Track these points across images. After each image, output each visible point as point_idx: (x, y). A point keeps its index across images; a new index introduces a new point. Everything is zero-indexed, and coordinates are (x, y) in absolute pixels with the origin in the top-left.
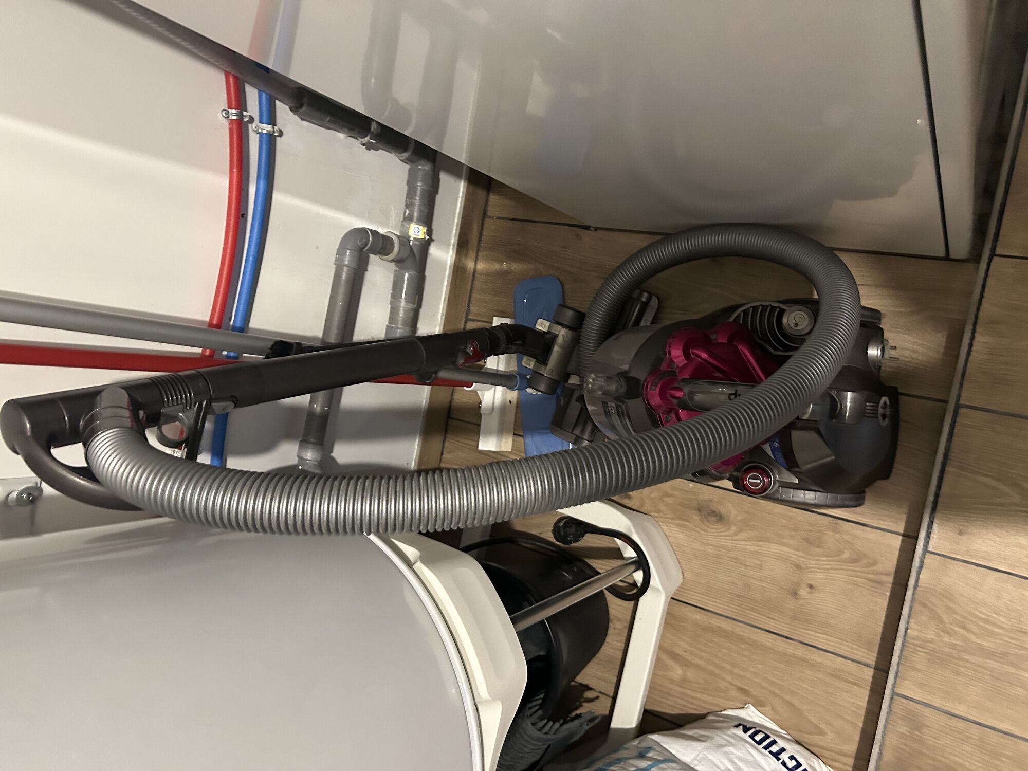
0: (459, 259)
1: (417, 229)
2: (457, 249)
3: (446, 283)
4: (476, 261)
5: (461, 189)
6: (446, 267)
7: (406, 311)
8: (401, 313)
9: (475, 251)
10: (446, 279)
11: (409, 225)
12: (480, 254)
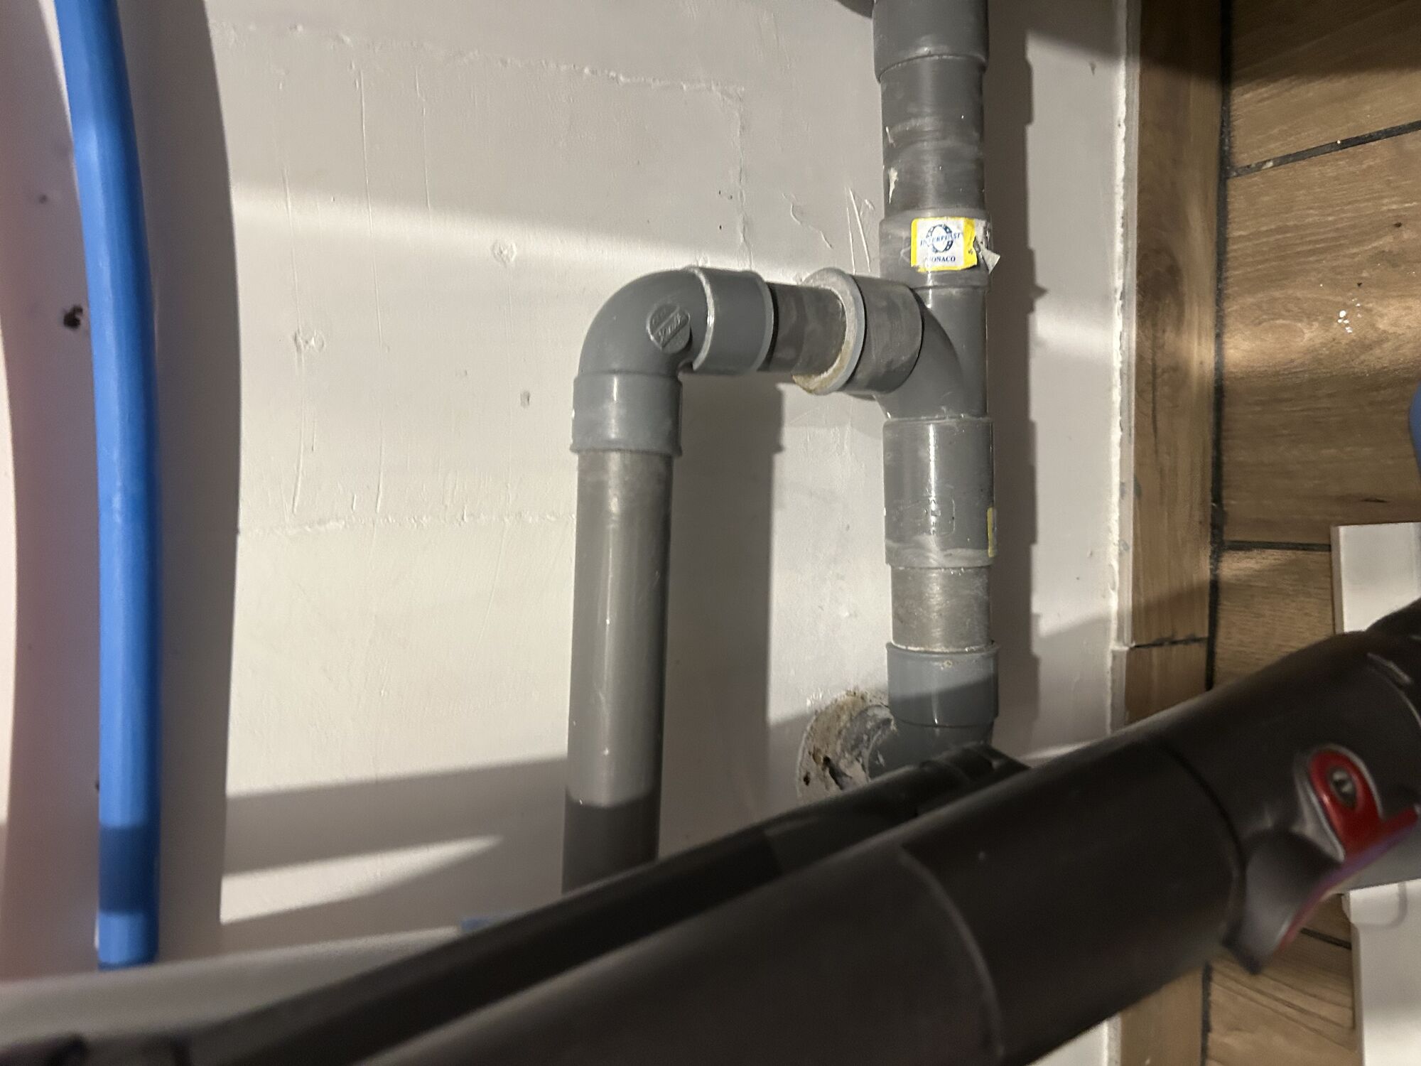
0: (1155, 338)
1: (941, 232)
2: (1140, 305)
3: (1116, 435)
4: (1219, 337)
5: (1121, 93)
6: (1109, 377)
7: (952, 583)
8: (935, 592)
9: (1210, 299)
10: (1117, 419)
11: (908, 226)
12: (1231, 307)
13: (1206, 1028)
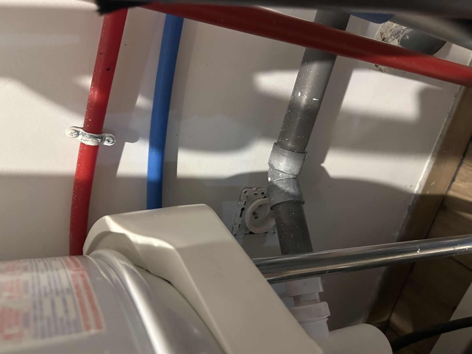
13: (453, 180)
